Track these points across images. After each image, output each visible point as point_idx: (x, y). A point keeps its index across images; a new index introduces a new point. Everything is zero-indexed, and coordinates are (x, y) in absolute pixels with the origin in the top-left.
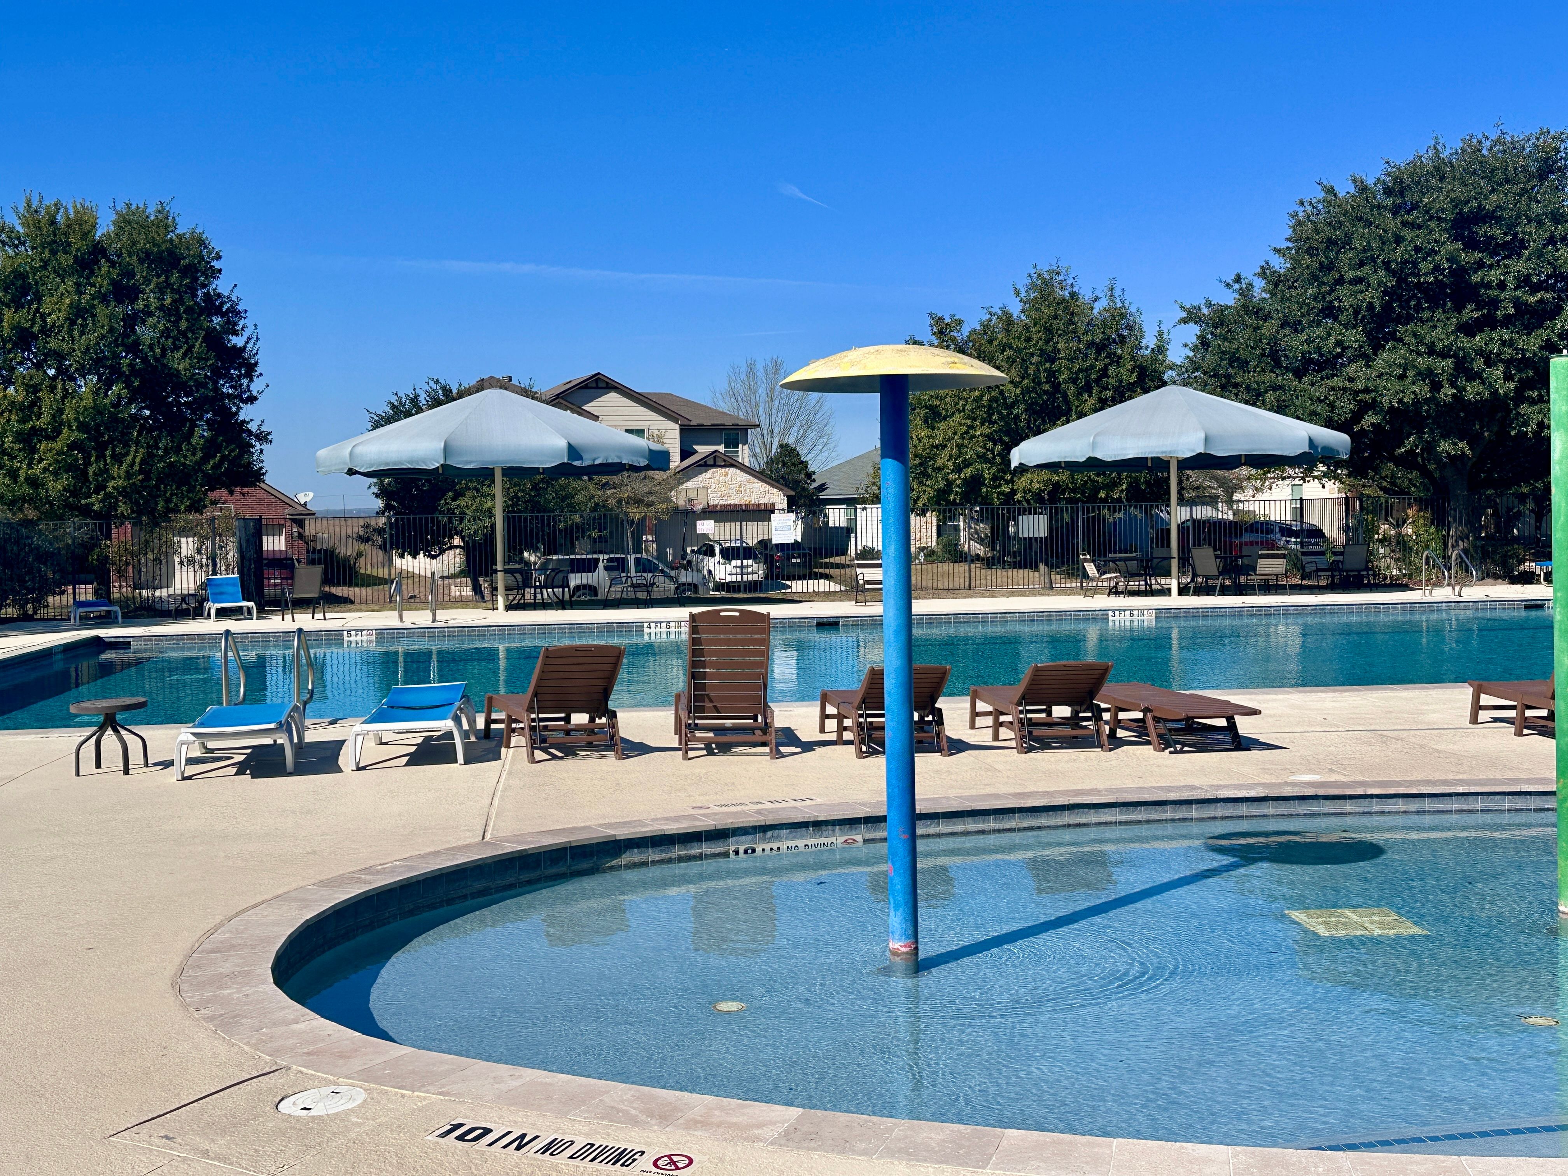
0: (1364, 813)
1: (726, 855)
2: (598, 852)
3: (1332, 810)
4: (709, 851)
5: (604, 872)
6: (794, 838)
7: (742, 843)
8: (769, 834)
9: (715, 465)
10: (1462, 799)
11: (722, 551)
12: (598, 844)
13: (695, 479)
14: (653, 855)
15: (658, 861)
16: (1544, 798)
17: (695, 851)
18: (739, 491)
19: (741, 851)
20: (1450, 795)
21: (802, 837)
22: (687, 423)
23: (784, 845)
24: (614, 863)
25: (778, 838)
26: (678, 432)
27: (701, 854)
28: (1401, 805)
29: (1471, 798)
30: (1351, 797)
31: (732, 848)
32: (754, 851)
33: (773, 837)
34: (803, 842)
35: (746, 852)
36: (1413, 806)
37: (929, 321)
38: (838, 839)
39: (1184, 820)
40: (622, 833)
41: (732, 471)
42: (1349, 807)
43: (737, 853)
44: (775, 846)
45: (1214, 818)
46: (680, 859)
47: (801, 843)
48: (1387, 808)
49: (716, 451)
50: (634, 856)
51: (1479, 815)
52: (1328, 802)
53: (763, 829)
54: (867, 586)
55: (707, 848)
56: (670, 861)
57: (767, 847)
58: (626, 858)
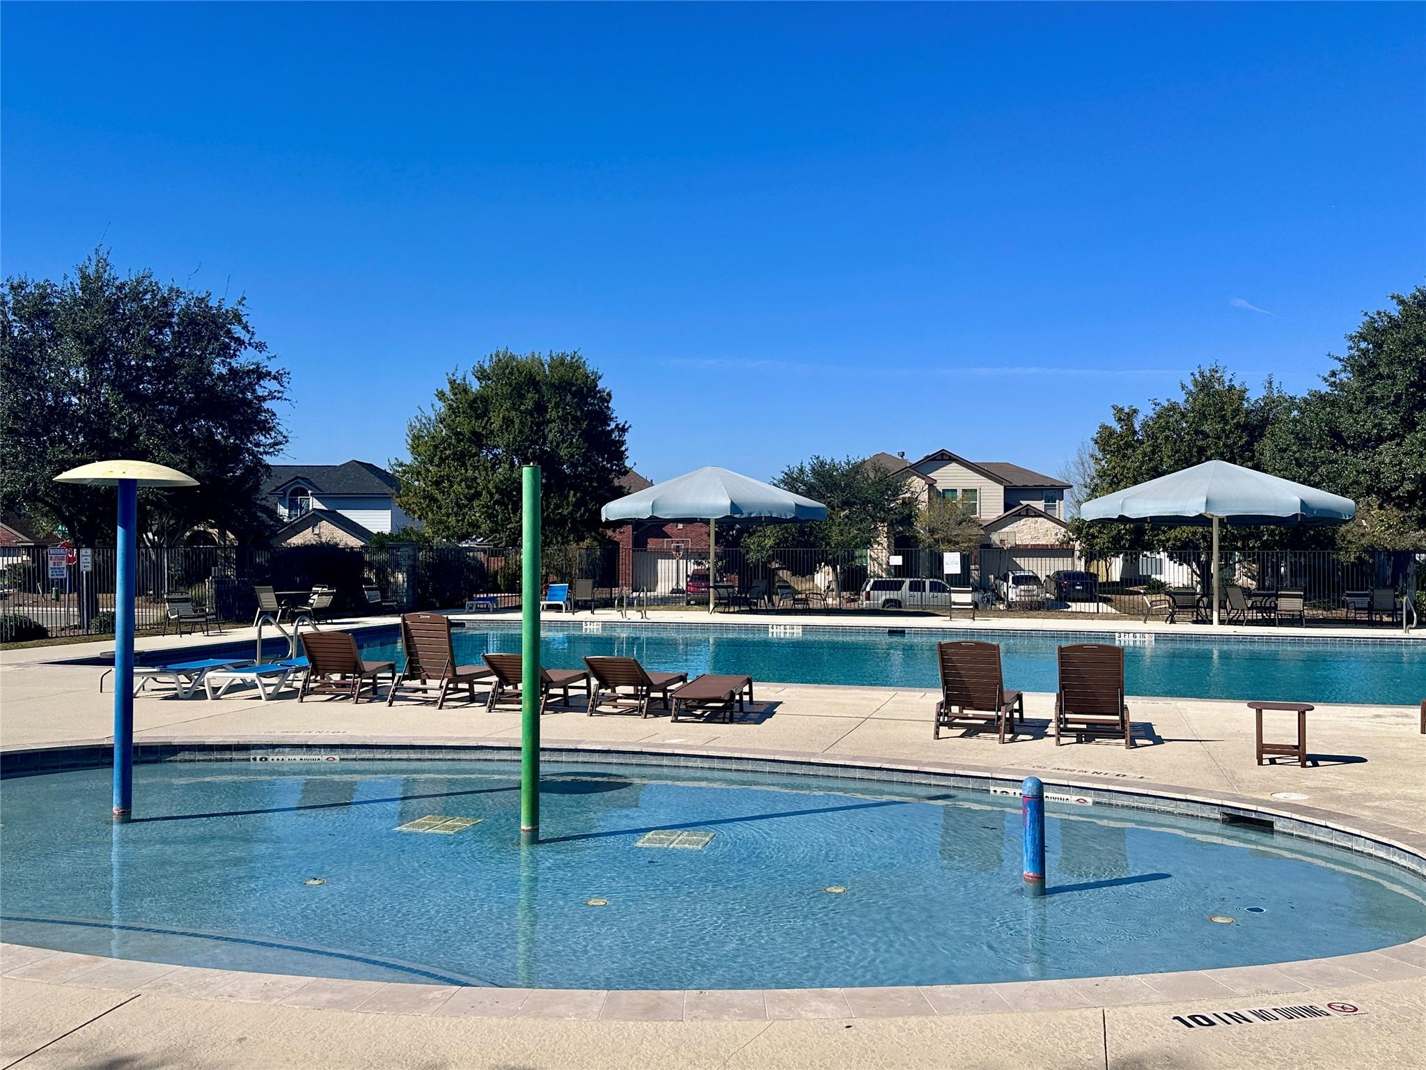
0: (675, 766)
1: (248, 760)
2: (161, 751)
3: (654, 762)
4: (236, 757)
5: (165, 762)
6: (293, 754)
7: (259, 754)
8: (277, 750)
9: (1027, 516)
10: (739, 761)
11: (1013, 578)
12: (161, 746)
13: (1011, 525)
14: (200, 756)
15: (202, 760)
16: (793, 765)
17: (227, 756)
18: (1046, 535)
19: (258, 759)
20: (731, 758)
21: (298, 754)
22: (1008, 484)
23: (286, 758)
24: (172, 758)
25: (283, 753)
26: (1002, 491)
27: (231, 758)
28: (699, 763)
29: (745, 761)
30: (667, 755)
31: (252, 757)
32: (266, 759)
33: (279, 752)
34: (298, 757)
35: (261, 759)
36: (707, 764)
37: (1113, 411)
38: (323, 756)
39: (557, 762)
40: (176, 741)
41: (1040, 519)
42: (665, 761)
43: (255, 759)
44: (280, 758)
45: (577, 762)
46: (217, 760)
47: (298, 758)
48: (690, 764)
49: (1028, 505)
50: (186, 755)
51: (750, 774)
52: (652, 757)
53: (274, 747)
54: (953, 607)
55: (235, 755)
56: (210, 760)
57: (275, 758)
58: (180, 756)
